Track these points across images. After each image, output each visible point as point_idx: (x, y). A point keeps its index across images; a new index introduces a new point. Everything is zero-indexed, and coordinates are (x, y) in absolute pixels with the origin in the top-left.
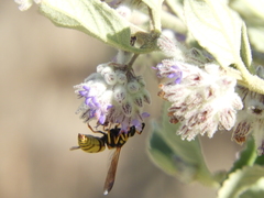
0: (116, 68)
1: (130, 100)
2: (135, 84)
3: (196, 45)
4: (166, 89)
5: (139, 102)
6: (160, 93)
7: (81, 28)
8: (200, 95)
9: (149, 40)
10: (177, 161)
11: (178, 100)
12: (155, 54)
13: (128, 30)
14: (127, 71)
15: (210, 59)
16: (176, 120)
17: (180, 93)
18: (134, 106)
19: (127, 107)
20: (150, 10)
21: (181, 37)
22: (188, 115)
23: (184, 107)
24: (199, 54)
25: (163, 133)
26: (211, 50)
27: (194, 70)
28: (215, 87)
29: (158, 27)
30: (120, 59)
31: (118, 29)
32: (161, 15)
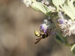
0: (48, 20)
1: (52, 28)
2: (53, 24)
3: (66, 15)
4: (60, 25)
5: (54, 28)
6: (58, 26)
7: (40, 11)
8: (67, 26)
9: (56, 14)
10: (62, 41)
11: (62, 28)
12: (57, 17)
13: (51, 12)
14: (51, 21)
15: (70, 18)
16: (62, 32)
17: (63, 26)
18: (53, 29)
19: (51, 29)
20: (56, 7)
21: (63, 13)
22: (65, 31)
23: (64, 29)
24: (67, 17)
25: (59, 35)
26: (70, 16)
27: (66, 21)
28: (71, 25)
29: (58, 11)
30: (49, 18)
31: (49, 11)
32: (58, 8)
